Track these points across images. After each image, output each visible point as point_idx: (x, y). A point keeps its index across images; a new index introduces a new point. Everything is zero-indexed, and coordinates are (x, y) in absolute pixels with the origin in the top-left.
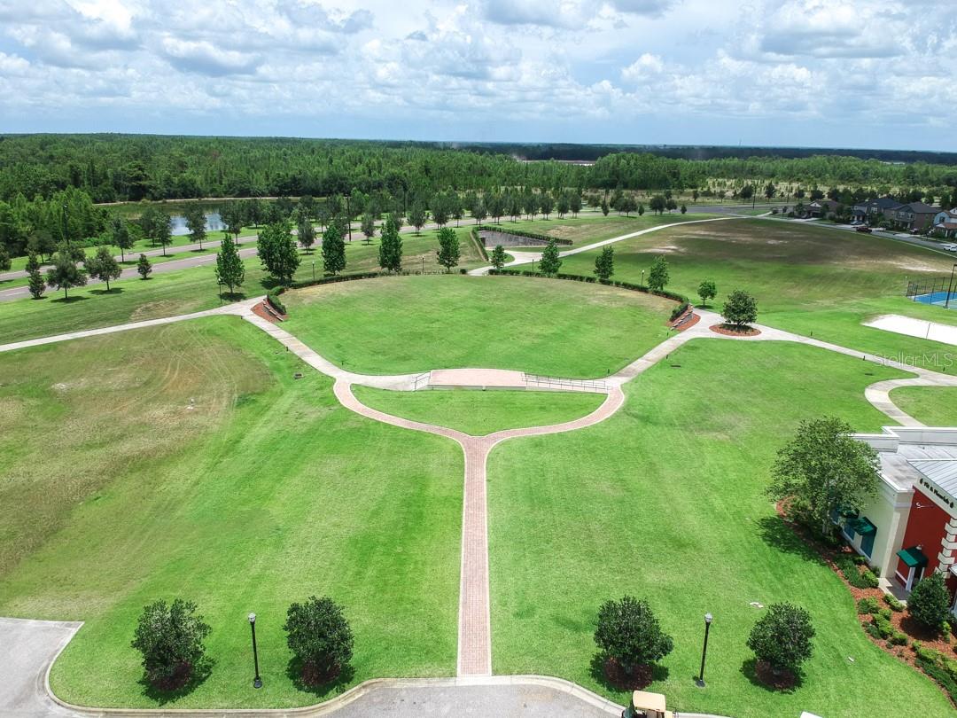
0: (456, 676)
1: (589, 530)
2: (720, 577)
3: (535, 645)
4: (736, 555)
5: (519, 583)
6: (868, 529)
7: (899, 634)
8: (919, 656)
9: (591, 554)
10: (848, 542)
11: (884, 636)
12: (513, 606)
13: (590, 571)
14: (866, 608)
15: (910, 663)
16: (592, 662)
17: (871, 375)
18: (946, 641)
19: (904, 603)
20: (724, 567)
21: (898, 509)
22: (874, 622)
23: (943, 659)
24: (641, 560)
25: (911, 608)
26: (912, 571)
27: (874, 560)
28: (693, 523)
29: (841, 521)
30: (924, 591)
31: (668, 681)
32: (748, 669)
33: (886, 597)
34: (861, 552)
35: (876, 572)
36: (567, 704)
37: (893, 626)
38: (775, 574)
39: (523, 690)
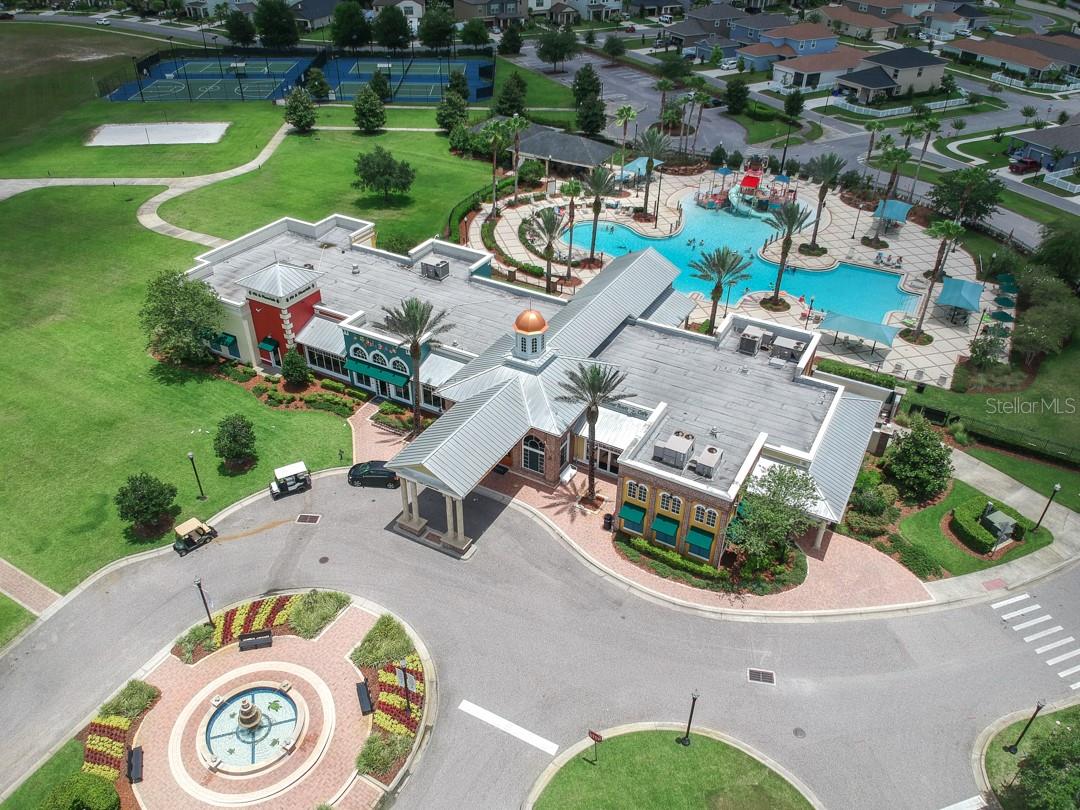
0: (37, 617)
1: (27, 458)
2: (157, 428)
3: (74, 558)
4: (155, 407)
5: (13, 531)
6: (229, 340)
7: (289, 395)
8: (306, 402)
9: (47, 474)
10: (219, 355)
11: (280, 402)
12: (27, 548)
13: (60, 486)
14: (259, 392)
15: (305, 409)
16: (125, 537)
17: (130, 200)
18: (314, 384)
19: (278, 376)
20: (154, 421)
21: (244, 318)
22: (270, 397)
23: (320, 396)
24: (91, 454)
25: (286, 375)
26: (272, 354)
27: (244, 358)
28: (103, 404)
29: (207, 343)
30: (288, 363)
31: (184, 511)
32: (223, 470)
33: (266, 378)
34: (232, 357)
35: (249, 365)
36: (133, 571)
37: (282, 394)
38: (191, 405)
39: (94, 587)
